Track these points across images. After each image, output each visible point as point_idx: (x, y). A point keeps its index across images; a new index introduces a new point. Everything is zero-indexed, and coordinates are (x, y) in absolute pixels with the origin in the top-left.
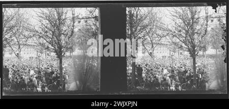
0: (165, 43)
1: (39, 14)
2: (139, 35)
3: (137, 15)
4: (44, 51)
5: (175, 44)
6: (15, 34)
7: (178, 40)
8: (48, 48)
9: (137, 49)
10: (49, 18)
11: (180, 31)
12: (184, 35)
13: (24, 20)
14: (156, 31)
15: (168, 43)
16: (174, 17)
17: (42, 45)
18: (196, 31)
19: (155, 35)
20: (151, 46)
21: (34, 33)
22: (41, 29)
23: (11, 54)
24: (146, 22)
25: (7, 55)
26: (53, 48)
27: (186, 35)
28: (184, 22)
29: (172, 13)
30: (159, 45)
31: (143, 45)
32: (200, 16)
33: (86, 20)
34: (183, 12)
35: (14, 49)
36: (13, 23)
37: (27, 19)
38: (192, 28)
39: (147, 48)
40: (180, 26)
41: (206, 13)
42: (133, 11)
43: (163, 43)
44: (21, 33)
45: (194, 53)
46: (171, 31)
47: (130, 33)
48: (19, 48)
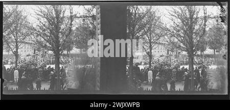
0: (164, 42)
1: (38, 12)
2: (137, 34)
3: (136, 14)
4: (42, 49)
5: (173, 43)
6: (12, 32)
7: (176, 40)
8: (45, 46)
10: (46, 16)
11: (179, 31)
12: (182, 35)
13: (22, 17)
14: (154, 30)
16: (172, 17)
17: (40, 43)
18: (194, 31)
19: (153, 34)
20: (148, 45)
21: (32, 31)
22: (38, 28)
23: (8, 51)
24: (144, 20)
26: (50, 46)
27: (184, 34)
28: (183, 22)
29: (170, 12)
30: (157, 45)
32: (199, 16)
33: (83, 18)
34: (182, 11)
35: (11, 46)
36: (10, 20)
37: (25, 17)
38: (191, 28)
39: (145, 47)
40: (178, 26)
41: (204, 13)
42: (131, 10)
43: (161, 42)
44: (19, 31)
45: (192, 53)
46: (169, 31)
48: (17, 45)
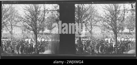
0: (99, 25)
1: (24, 8)
2: (84, 20)
3: (82, 8)
4: (27, 30)
5: (105, 25)
6: (9, 19)
7: (107, 24)
8: (29, 28)
9: (82, 28)
10: (29, 10)
11: (108, 18)
12: (111, 21)
13: (15, 11)
14: (93, 18)
15: (101, 25)
16: (105, 10)
17: (25, 26)
18: (118, 18)
19: (93, 20)
20: (90, 27)
21: (21, 19)
22: (25, 17)
23: (7, 31)
24: (88, 12)
25: (4, 32)
26: (32, 28)
27: (112, 20)
28: (111, 13)
29: (103, 7)
30: (95, 26)
31: (86, 26)
32: (120, 9)
33: (52, 12)
34: (110, 7)
35: (9, 28)
36: (8, 13)
37: (17, 11)
38: (115, 16)
39: (88, 28)
40: (108, 15)
41: (124, 8)
42: (80, 6)
43: (98, 25)
44: (13, 19)
45: (116, 32)
46: (102, 18)
47: (78, 19)
48: (12, 27)
